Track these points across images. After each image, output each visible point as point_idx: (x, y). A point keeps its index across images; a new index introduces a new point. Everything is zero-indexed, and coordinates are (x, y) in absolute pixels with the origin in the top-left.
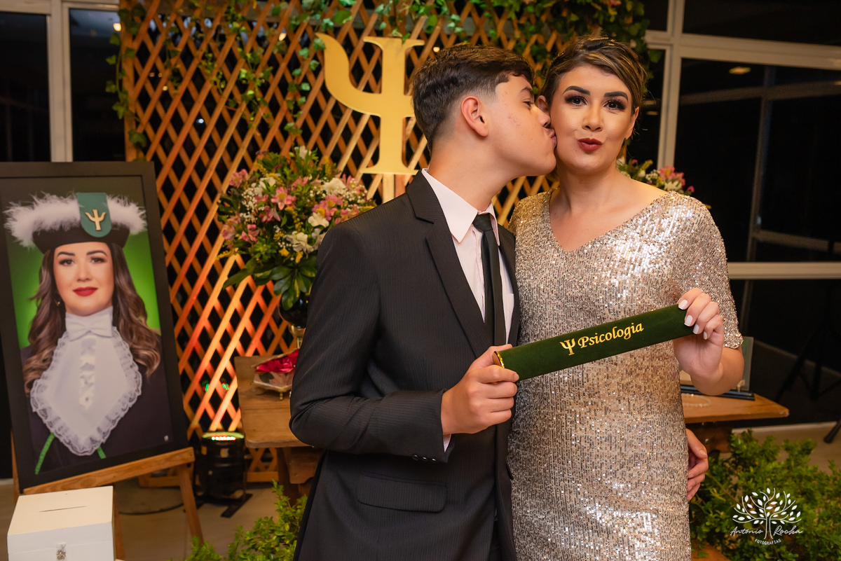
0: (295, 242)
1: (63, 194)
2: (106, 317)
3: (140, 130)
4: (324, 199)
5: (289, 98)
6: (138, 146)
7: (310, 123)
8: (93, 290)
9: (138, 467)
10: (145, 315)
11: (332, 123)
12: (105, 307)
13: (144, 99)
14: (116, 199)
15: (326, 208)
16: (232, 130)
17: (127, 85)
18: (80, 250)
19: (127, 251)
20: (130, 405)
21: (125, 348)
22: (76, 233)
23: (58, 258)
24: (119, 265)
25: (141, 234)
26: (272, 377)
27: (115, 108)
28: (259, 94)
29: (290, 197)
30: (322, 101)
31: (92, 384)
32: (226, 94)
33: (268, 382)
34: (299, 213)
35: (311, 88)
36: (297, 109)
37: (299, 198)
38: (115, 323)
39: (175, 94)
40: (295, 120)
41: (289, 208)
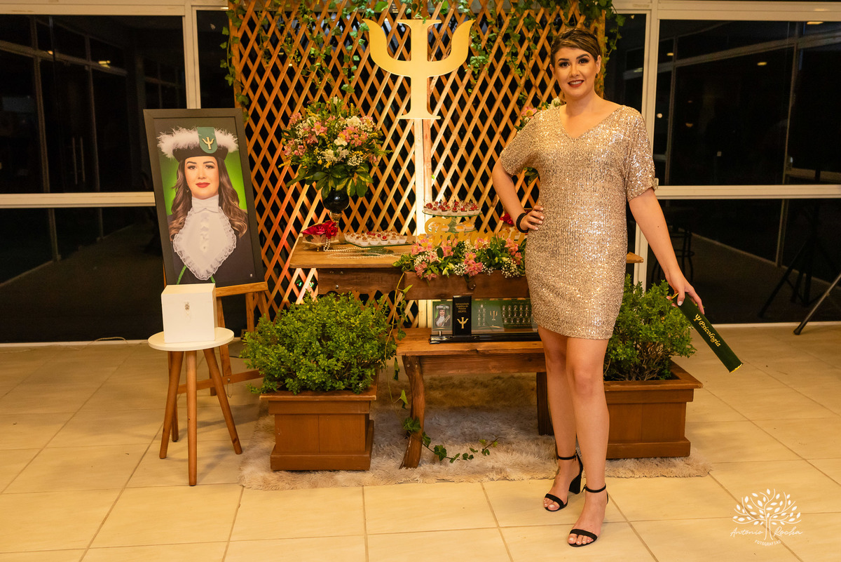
0: (327, 155)
1: (189, 127)
2: (216, 200)
3: (244, 93)
4: (345, 129)
5: (345, 66)
6: (243, 103)
7: (361, 84)
8: (207, 184)
9: (234, 289)
10: (238, 201)
11: (376, 83)
12: (215, 195)
13: (246, 71)
14: (220, 131)
15: (347, 135)
16: (306, 91)
17: (234, 62)
18: (199, 160)
19: (227, 163)
20: (230, 253)
21: (226, 219)
22: (197, 151)
23: (187, 165)
24: (222, 171)
25: (234, 153)
26: (312, 238)
27: (226, 78)
28: (324, 65)
29: (323, 128)
30: (369, 67)
31: (207, 239)
32: (302, 66)
33: (310, 241)
34: (329, 137)
35: (360, 59)
36: (350, 74)
37: (329, 128)
38: (220, 204)
39: (267, 67)
40: (350, 82)
41: (322, 134)
